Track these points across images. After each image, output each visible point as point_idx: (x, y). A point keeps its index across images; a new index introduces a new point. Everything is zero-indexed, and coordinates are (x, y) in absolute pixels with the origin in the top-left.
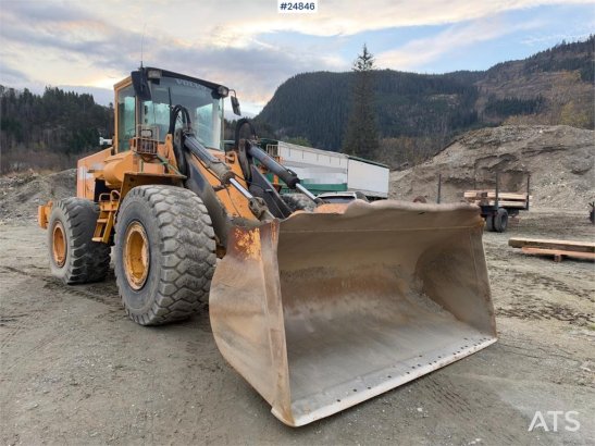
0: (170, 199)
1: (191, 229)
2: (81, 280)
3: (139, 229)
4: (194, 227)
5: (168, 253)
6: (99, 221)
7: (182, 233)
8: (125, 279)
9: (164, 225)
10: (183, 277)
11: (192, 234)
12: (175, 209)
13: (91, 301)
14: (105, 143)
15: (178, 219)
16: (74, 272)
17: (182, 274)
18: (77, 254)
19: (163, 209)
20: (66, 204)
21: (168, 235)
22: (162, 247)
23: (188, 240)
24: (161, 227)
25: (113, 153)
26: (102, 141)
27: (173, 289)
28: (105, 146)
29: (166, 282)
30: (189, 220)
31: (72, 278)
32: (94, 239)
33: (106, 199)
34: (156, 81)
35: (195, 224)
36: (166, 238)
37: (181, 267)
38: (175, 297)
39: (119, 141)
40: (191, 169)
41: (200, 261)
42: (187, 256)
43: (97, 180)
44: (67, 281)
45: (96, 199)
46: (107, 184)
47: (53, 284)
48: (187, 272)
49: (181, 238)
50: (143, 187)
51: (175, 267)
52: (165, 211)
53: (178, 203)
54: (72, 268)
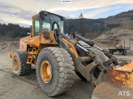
0: (59, 52)
1: (67, 63)
2: (23, 75)
3: (47, 62)
4: (68, 62)
5: (61, 72)
6: (28, 57)
7: (65, 65)
8: (41, 79)
9: (59, 62)
10: (66, 81)
11: (68, 64)
12: (61, 55)
13: (27, 83)
14: (29, 34)
15: (63, 59)
16: (21, 72)
17: (65, 80)
18: (22, 67)
19: (58, 56)
20: (18, 52)
21: (60, 66)
22: (58, 70)
23: (67, 67)
24: (57, 62)
25: (32, 37)
26: (28, 33)
27: (63, 85)
28: (29, 35)
29: (60, 83)
30: (66, 59)
31: (20, 74)
32: (27, 63)
33: (31, 50)
34: (46, 15)
35: (68, 60)
36: (60, 67)
37: (65, 78)
38: (63, 88)
39: (34, 33)
40: (60, 41)
41: (71, 74)
42: (67, 73)
43: (27, 45)
44: (19, 75)
45: (27, 51)
46: (30, 46)
47: (14, 76)
48: (67, 79)
49: (65, 66)
50: (49, 48)
51: (63, 78)
52: (58, 57)
53: (62, 53)
54: (20, 71)
